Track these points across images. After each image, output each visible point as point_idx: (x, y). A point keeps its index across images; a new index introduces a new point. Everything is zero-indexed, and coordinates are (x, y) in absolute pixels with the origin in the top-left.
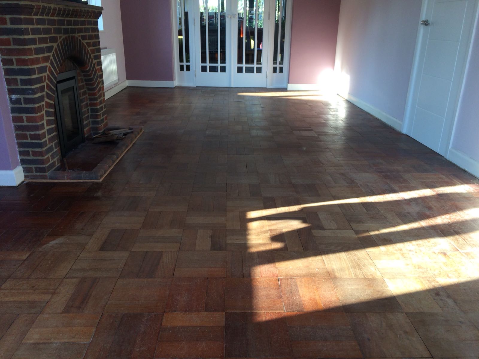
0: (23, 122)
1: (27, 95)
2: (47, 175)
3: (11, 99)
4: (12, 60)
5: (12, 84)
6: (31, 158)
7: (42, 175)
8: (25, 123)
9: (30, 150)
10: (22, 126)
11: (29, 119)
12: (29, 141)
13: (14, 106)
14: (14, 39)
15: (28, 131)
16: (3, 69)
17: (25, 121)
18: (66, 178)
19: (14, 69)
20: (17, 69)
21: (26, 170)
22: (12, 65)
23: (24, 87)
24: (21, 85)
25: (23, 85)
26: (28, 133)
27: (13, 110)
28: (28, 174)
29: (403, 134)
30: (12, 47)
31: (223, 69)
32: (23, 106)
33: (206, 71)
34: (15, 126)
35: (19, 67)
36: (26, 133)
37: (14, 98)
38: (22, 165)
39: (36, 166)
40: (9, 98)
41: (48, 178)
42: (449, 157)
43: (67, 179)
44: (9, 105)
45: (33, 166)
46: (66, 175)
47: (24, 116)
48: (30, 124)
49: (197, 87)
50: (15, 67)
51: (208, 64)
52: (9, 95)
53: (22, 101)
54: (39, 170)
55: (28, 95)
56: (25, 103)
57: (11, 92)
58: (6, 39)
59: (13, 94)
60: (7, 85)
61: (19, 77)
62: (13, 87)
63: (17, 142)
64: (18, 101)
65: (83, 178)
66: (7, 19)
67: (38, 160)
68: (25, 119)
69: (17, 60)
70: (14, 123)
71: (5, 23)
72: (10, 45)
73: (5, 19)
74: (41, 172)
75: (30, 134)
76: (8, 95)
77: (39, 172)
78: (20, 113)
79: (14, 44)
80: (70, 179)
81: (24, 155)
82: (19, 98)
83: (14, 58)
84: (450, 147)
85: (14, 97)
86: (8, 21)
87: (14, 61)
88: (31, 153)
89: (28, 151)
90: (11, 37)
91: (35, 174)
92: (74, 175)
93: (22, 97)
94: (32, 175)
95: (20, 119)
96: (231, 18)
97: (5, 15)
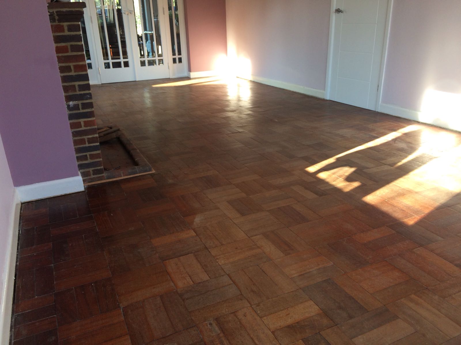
0: (81, 127)
1: (85, 100)
2: (104, 176)
3: (68, 106)
4: (70, 67)
5: (70, 91)
6: (89, 161)
7: (99, 177)
8: (83, 128)
9: (88, 154)
10: (80, 131)
11: (86, 124)
12: (87, 145)
13: (71, 112)
14: (71, 46)
15: (86, 135)
16: (60, 77)
17: (83, 126)
18: (122, 175)
19: (72, 76)
20: (75, 75)
21: (84, 175)
22: (69, 72)
23: (82, 92)
24: (79, 91)
25: (81, 91)
26: (86, 137)
27: (71, 117)
28: (86, 178)
29: (327, 100)
30: (70, 54)
31: (126, 64)
32: (81, 111)
33: (109, 67)
34: (73, 133)
35: (77, 73)
36: (85, 138)
37: (72, 105)
38: (79, 170)
39: (93, 169)
40: (67, 105)
41: (106, 178)
42: (380, 110)
43: (124, 176)
44: (67, 112)
45: (91, 170)
46: (122, 172)
47: (82, 121)
48: (89, 128)
49: (102, 84)
50: (73, 73)
51: (111, 61)
52: (67, 102)
53: (80, 107)
54: (95, 172)
55: (87, 99)
56: (83, 109)
57: (68, 98)
58: (63, 46)
59: (71, 101)
60: (65, 92)
61: (77, 84)
62: (71, 93)
63: (75, 148)
64: (76, 107)
65: (138, 172)
66: (64, 27)
67: (95, 162)
68: (82, 124)
69: (75, 67)
70: (72, 130)
71: (63, 31)
72: (67, 52)
73: (63, 26)
74: (99, 174)
75: (88, 138)
76: (65, 102)
77: (96, 174)
78: (77, 118)
79: (72, 51)
80: (126, 175)
81: (82, 160)
82: (77, 103)
83: (72, 65)
84: (380, 103)
85: (71, 103)
86: (66, 28)
87: (72, 68)
88: (88, 156)
89: (86, 155)
90: (68, 44)
91: (92, 176)
92: (130, 171)
93: (80, 102)
94: (90, 179)
95: (79, 125)
96: (128, 14)
97: (64, 22)
